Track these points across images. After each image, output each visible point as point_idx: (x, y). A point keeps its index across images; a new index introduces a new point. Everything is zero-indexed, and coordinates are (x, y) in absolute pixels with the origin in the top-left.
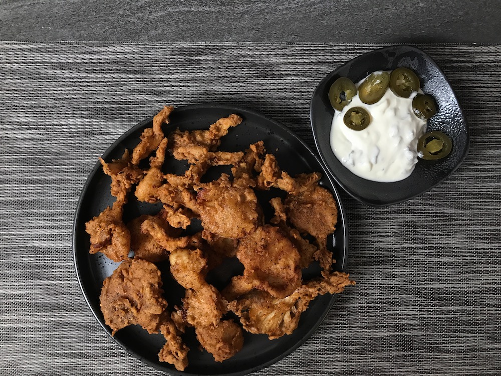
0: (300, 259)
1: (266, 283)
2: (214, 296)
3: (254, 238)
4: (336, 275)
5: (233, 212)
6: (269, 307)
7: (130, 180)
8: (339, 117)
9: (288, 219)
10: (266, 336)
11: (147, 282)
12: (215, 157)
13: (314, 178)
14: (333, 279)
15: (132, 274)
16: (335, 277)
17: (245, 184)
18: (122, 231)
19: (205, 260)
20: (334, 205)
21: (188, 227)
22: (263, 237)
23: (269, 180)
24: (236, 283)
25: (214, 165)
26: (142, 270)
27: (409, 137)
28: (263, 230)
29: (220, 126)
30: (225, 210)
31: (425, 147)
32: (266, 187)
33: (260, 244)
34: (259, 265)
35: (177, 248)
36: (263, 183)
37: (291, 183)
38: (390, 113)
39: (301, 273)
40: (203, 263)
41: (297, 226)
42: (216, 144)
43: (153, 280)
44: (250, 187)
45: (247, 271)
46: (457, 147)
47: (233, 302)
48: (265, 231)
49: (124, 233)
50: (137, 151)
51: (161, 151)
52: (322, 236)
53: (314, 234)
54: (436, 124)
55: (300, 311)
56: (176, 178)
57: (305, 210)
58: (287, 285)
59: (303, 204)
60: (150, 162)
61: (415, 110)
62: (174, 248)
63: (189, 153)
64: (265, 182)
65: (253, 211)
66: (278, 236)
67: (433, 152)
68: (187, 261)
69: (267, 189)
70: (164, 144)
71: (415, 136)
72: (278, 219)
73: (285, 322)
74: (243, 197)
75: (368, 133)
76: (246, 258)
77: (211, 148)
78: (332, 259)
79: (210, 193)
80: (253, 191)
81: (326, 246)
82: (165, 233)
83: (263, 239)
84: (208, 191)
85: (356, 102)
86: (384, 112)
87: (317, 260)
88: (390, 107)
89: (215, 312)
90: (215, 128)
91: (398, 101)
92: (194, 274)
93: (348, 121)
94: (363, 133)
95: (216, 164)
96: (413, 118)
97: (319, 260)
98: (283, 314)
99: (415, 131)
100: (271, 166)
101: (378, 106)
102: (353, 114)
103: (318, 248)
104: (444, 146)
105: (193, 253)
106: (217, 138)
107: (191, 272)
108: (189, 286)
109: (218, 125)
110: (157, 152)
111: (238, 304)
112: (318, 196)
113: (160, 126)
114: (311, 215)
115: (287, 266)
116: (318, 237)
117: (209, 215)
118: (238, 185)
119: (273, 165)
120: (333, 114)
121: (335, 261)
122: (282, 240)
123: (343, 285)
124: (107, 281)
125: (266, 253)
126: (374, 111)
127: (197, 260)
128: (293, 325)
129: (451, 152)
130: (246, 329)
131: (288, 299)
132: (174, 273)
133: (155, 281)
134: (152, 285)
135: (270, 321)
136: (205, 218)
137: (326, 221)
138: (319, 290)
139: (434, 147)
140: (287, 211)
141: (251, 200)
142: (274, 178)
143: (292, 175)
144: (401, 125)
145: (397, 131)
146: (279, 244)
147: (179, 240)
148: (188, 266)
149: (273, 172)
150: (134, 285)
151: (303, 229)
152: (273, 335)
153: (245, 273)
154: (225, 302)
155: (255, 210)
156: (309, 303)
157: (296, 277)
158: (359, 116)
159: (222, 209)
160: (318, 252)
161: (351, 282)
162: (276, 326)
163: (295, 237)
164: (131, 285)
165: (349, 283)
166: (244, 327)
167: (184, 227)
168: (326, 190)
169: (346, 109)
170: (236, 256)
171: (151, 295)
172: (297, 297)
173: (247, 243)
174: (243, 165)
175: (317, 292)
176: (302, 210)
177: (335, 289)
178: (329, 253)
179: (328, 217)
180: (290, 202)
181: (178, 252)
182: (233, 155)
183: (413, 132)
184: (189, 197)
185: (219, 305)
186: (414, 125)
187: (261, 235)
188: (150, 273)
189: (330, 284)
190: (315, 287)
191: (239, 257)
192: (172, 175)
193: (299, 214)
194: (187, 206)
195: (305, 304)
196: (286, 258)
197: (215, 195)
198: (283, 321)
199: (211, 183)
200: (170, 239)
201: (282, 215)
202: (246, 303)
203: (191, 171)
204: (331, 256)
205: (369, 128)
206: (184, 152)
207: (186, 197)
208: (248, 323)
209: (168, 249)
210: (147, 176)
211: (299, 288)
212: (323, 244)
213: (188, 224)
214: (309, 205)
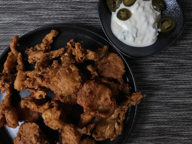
0: (112, 93)
1: (97, 111)
2: (72, 129)
3: (84, 90)
4: (134, 95)
5: (66, 80)
6: (105, 124)
7: (9, 82)
8: (114, 15)
9: (99, 74)
10: (109, 139)
11: (32, 134)
12: (49, 55)
13: (105, 49)
14: (133, 97)
15: (24, 132)
16: (134, 96)
17: (68, 62)
18: (10, 111)
19: (60, 111)
20: (120, 59)
21: (45, 96)
22: (88, 88)
23: (81, 56)
24: (83, 117)
25: (50, 59)
26: (28, 128)
27: (152, 20)
28: (86, 84)
29: (48, 39)
30: (62, 80)
31: (162, 25)
32: (81, 61)
33: (87, 92)
34: (90, 103)
35: (45, 110)
36: (79, 59)
37: (93, 54)
38: (141, 9)
39: (115, 100)
40: (59, 113)
41: (105, 76)
42: (49, 48)
43: (35, 132)
44: (72, 64)
45: (85, 109)
46: (179, 23)
47: (83, 129)
48: (88, 84)
49: (10, 112)
50: (5, 65)
51: (19, 60)
52: (119, 77)
53: (115, 77)
54: (166, 14)
55: (122, 120)
56: (31, 73)
57: (106, 67)
58: (109, 109)
59: (104, 64)
60: (17, 68)
61: (153, 6)
62: (43, 110)
63: (35, 57)
64: (79, 58)
65: (77, 76)
66: (96, 84)
67: (166, 28)
68: (51, 115)
69: (82, 62)
70: (19, 56)
71: (155, 20)
72: (94, 76)
73: (116, 129)
74: (70, 70)
75: (131, 21)
76: (82, 102)
77: (46, 51)
78: (129, 87)
79: (50, 74)
80: (74, 65)
81: (124, 82)
82: (35, 104)
83: (88, 89)
84: (49, 73)
85: (122, 6)
86: (137, 9)
87: (121, 90)
88: (140, 7)
89: (75, 137)
90: (45, 40)
91: (144, 3)
92: (56, 121)
93: (119, 16)
94: (128, 21)
95: (51, 58)
96: (153, 11)
97: (122, 90)
98: (114, 125)
99: (155, 17)
100: (79, 48)
101: (133, 6)
102: (121, 12)
103: (120, 84)
104: (171, 24)
105: (53, 109)
106: (48, 45)
107: (54, 120)
108: (57, 128)
109: (46, 38)
110: (18, 62)
111: (87, 128)
112: (111, 58)
113: (15, 48)
114: (110, 68)
115: (106, 99)
116: (118, 78)
117: (54, 86)
118: (65, 64)
119: (80, 48)
120: (111, 14)
121: (131, 88)
122: (99, 86)
123: (139, 99)
124: (15, 140)
125: (92, 96)
126: (132, 9)
127: (55, 112)
128: (121, 129)
129: (176, 26)
130: (97, 140)
131: (113, 116)
132: (46, 124)
133: (36, 132)
134: (35, 135)
135: (108, 131)
136: (53, 89)
137: (119, 69)
138: (128, 106)
139: (166, 25)
140: (97, 70)
141: (75, 70)
142: (84, 54)
143: (93, 50)
144: (147, 14)
145: (145, 18)
146: (98, 88)
147: (45, 105)
148: (52, 118)
149: (81, 51)
150: (27, 138)
151: (109, 77)
152: (112, 137)
153: (85, 111)
154: (79, 130)
155: (79, 75)
156: (125, 115)
157: (113, 103)
158: (125, 13)
159: (59, 80)
160: (120, 86)
161: (143, 95)
162: (112, 132)
163: (106, 82)
164: (26, 139)
165: (142, 96)
166: (95, 139)
167: (44, 97)
168: (114, 53)
169: (117, 10)
170: (77, 103)
171: (36, 141)
172: (118, 113)
173: (80, 94)
174: (66, 54)
175: (127, 107)
176: (105, 67)
177: (136, 102)
178: (126, 85)
179: (119, 66)
180: (97, 65)
181: (45, 112)
182: (59, 51)
183: (154, 18)
184: (41, 80)
185: (76, 133)
186: (154, 14)
187: (86, 87)
188: (33, 129)
189: (132, 101)
190: (125, 105)
191: (78, 103)
192: (28, 72)
193: (104, 70)
194: (42, 86)
195: (123, 116)
196: (104, 95)
197: (53, 74)
198: (115, 129)
199: (48, 68)
200: (39, 106)
201: (95, 73)
202: (91, 126)
203: (37, 66)
204: (128, 86)
205: (131, 19)
206: (32, 57)
207: (39, 81)
208: (97, 136)
209: (40, 112)
210: (17, 76)
211: (117, 108)
212: (122, 81)
213: (45, 95)
214: (108, 64)
